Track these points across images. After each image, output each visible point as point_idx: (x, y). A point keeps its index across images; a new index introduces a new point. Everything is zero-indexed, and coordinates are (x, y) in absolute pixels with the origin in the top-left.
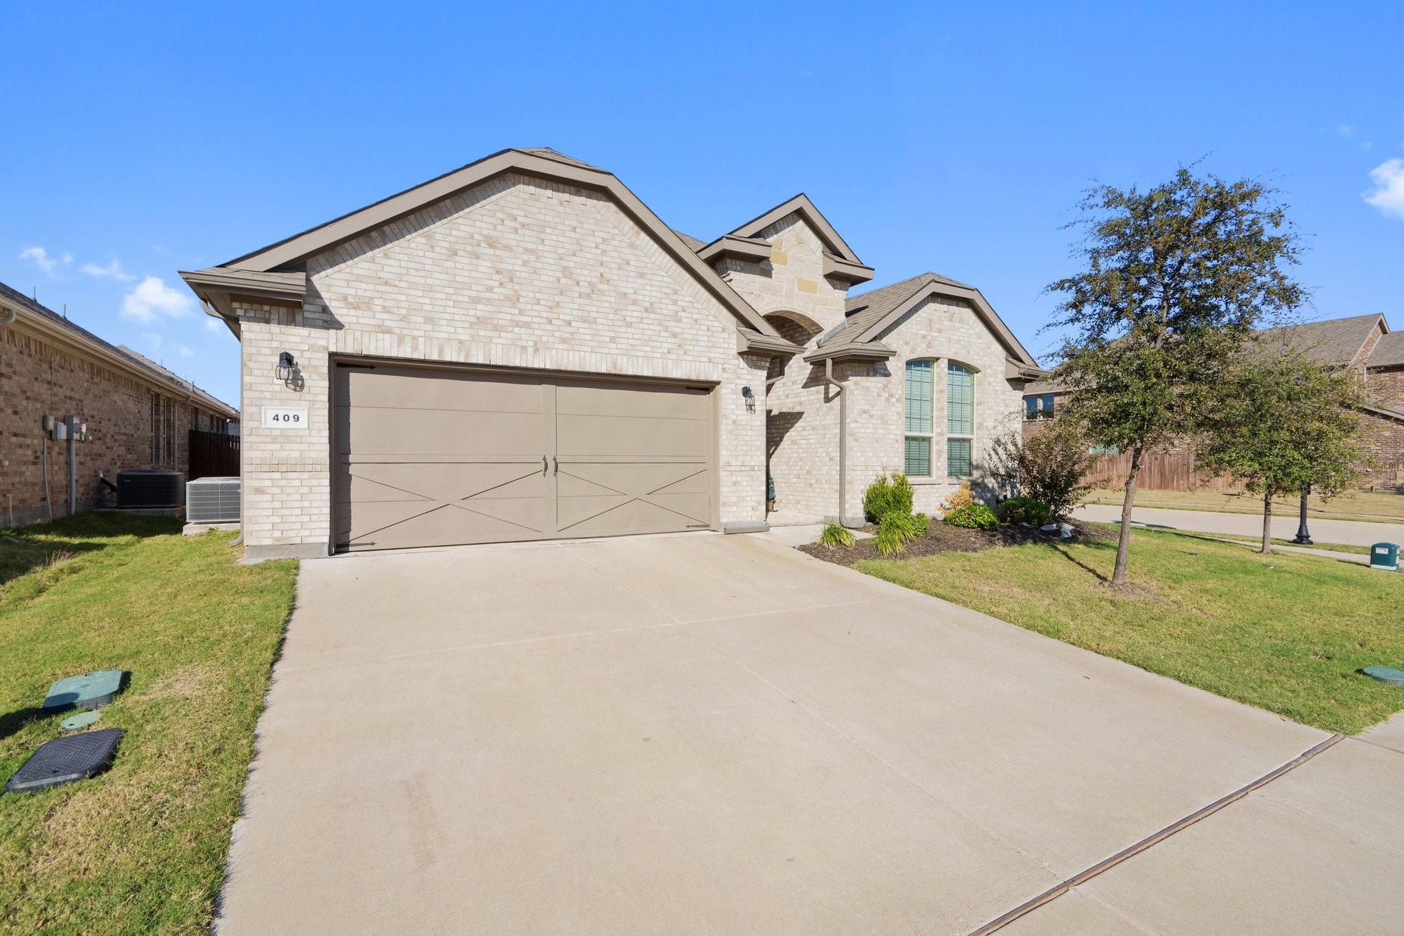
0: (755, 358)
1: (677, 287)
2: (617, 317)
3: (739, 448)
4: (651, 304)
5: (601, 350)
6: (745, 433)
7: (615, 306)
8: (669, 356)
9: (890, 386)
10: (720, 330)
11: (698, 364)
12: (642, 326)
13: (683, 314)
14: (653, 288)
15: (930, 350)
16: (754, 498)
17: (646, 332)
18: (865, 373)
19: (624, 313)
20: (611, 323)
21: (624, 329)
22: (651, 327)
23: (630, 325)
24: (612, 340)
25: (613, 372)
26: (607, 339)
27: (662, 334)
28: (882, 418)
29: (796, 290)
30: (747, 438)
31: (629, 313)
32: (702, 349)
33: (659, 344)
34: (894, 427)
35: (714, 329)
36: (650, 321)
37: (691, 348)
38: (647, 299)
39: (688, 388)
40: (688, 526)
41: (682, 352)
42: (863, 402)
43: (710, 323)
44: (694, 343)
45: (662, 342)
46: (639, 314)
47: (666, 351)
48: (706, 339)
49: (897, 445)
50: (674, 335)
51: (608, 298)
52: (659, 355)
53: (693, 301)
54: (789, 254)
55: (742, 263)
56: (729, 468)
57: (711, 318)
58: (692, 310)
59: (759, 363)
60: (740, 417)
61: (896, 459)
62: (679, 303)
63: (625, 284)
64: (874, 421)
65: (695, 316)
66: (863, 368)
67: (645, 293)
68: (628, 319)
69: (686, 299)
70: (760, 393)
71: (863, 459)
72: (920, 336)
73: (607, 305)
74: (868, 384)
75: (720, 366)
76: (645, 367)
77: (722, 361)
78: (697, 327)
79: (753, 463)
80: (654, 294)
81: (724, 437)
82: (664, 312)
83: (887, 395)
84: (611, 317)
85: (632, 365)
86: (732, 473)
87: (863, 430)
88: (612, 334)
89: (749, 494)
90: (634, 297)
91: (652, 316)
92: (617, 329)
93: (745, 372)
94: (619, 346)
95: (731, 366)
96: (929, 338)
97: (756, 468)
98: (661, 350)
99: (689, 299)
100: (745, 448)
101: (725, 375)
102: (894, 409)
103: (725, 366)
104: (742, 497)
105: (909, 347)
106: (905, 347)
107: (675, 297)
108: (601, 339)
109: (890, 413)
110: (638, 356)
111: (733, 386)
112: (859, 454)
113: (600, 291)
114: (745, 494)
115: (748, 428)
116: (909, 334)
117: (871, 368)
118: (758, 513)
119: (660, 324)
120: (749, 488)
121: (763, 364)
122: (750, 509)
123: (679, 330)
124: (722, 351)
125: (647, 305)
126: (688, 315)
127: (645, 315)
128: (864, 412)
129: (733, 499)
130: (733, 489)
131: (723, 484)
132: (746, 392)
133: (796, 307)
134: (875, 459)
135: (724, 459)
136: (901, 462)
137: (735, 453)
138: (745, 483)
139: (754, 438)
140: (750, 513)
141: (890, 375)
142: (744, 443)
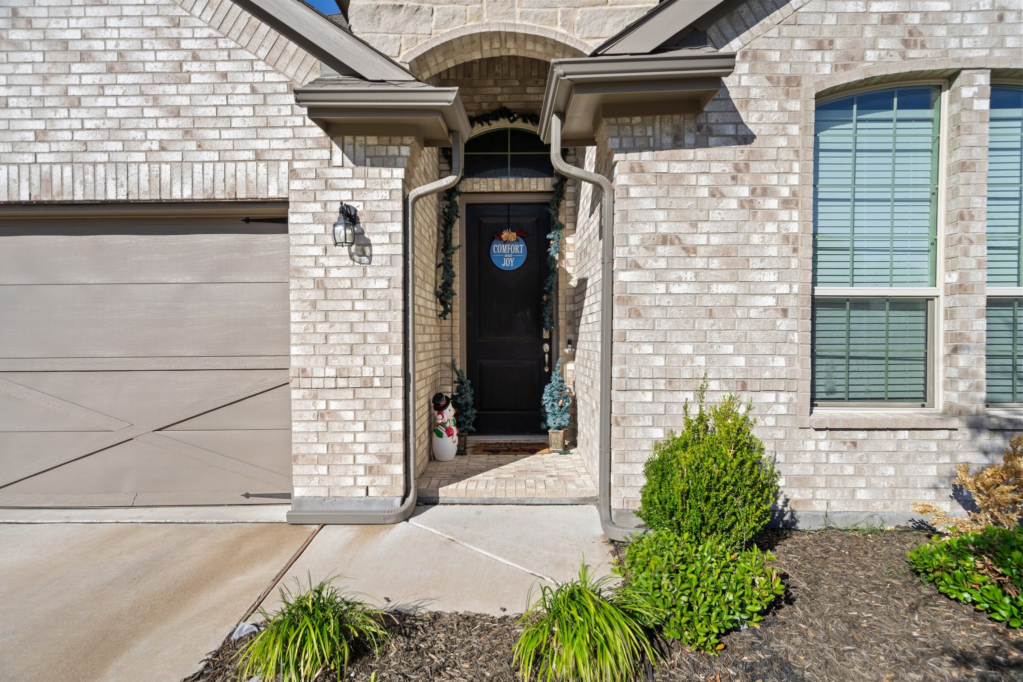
0: (372, 140)
1: (179, 11)
2: (48, 91)
3: (333, 339)
4: (120, 54)
5: (18, 159)
6: (348, 305)
7: (44, 69)
8: (166, 156)
9: (755, 167)
11: (231, 167)
12: (101, 102)
13: (194, 66)
14: (124, 22)
15: (913, 53)
16: (372, 448)
17: (111, 113)
18: (668, 140)
19: (64, 80)
20: (34, 103)
21: (63, 113)
22: (122, 101)
23: (77, 103)
24: (40, 136)
25: (45, 198)
26: (31, 136)
27: (148, 112)
28: (725, 253)
30: (355, 317)
31: (74, 80)
32: (240, 134)
33: (140, 135)
34: (771, 276)
35: (268, 89)
36: (118, 91)
37: (215, 134)
38: (111, 45)
39: (247, 220)
40: (247, 496)
41: (193, 145)
42: (661, 215)
43: (258, 77)
44: (221, 123)
45: (146, 130)
46: (96, 79)
47: (155, 146)
48: (248, 111)
49: (783, 324)
50: (176, 112)
51: (28, 56)
52: (141, 157)
53: (216, 34)
56: (306, 383)
57: (260, 66)
58: (215, 55)
59: (382, 151)
60: (334, 273)
61: (781, 362)
62: (184, 44)
63: (63, 23)
64: (700, 263)
65: (222, 67)
66: (663, 126)
67: (107, 34)
68: (72, 91)
69: (198, 33)
70: (388, 216)
71: (660, 361)
72: (875, 19)
73: (28, 69)
74: (678, 168)
75: (284, 167)
76: (111, 185)
77: (288, 155)
78: (228, 89)
79: (367, 372)
80: (125, 33)
81: (294, 317)
82: (149, 67)
83: (745, 192)
84: (37, 91)
85: (84, 182)
86: (315, 394)
87: (662, 288)
88: (40, 125)
89: (360, 437)
90: (84, 45)
91: (122, 79)
92: (50, 114)
93: (347, 173)
94: (54, 147)
95: (309, 164)
96: (915, 19)
97: (377, 382)
98: (145, 146)
99: (206, 32)
100: (348, 339)
101: (296, 185)
102: (771, 227)
103: (297, 165)
104: (343, 445)
105: (829, 56)
106: (817, 56)
107: (174, 33)
108: (17, 137)
109: (756, 239)
110: (95, 164)
111: (317, 207)
112: (648, 349)
113: (13, 43)
114: (349, 438)
115: (357, 294)
116: (831, 20)
117: (690, 124)
118: (385, 481)
119: (142, 94)
120: (360, 426)
121: (393, 150)
122: (361, 470)
123: (185, 101)
124: (288, 133)
125: (112, 57)
126: (205, 67)
127: (107, 79)
128: (665, 240)
129: (322, 449)
130: (320, 426)
131: (295, 416)
132: (349, 216)
133: (518, 22)
134: (701, 361)
135: (295, 363)
136: (797, 366)
137: (324, 350)
138: (350, 415)
139: (371, 316)
140: (363, 481)
141: (747, 138)
142: (345, 328)
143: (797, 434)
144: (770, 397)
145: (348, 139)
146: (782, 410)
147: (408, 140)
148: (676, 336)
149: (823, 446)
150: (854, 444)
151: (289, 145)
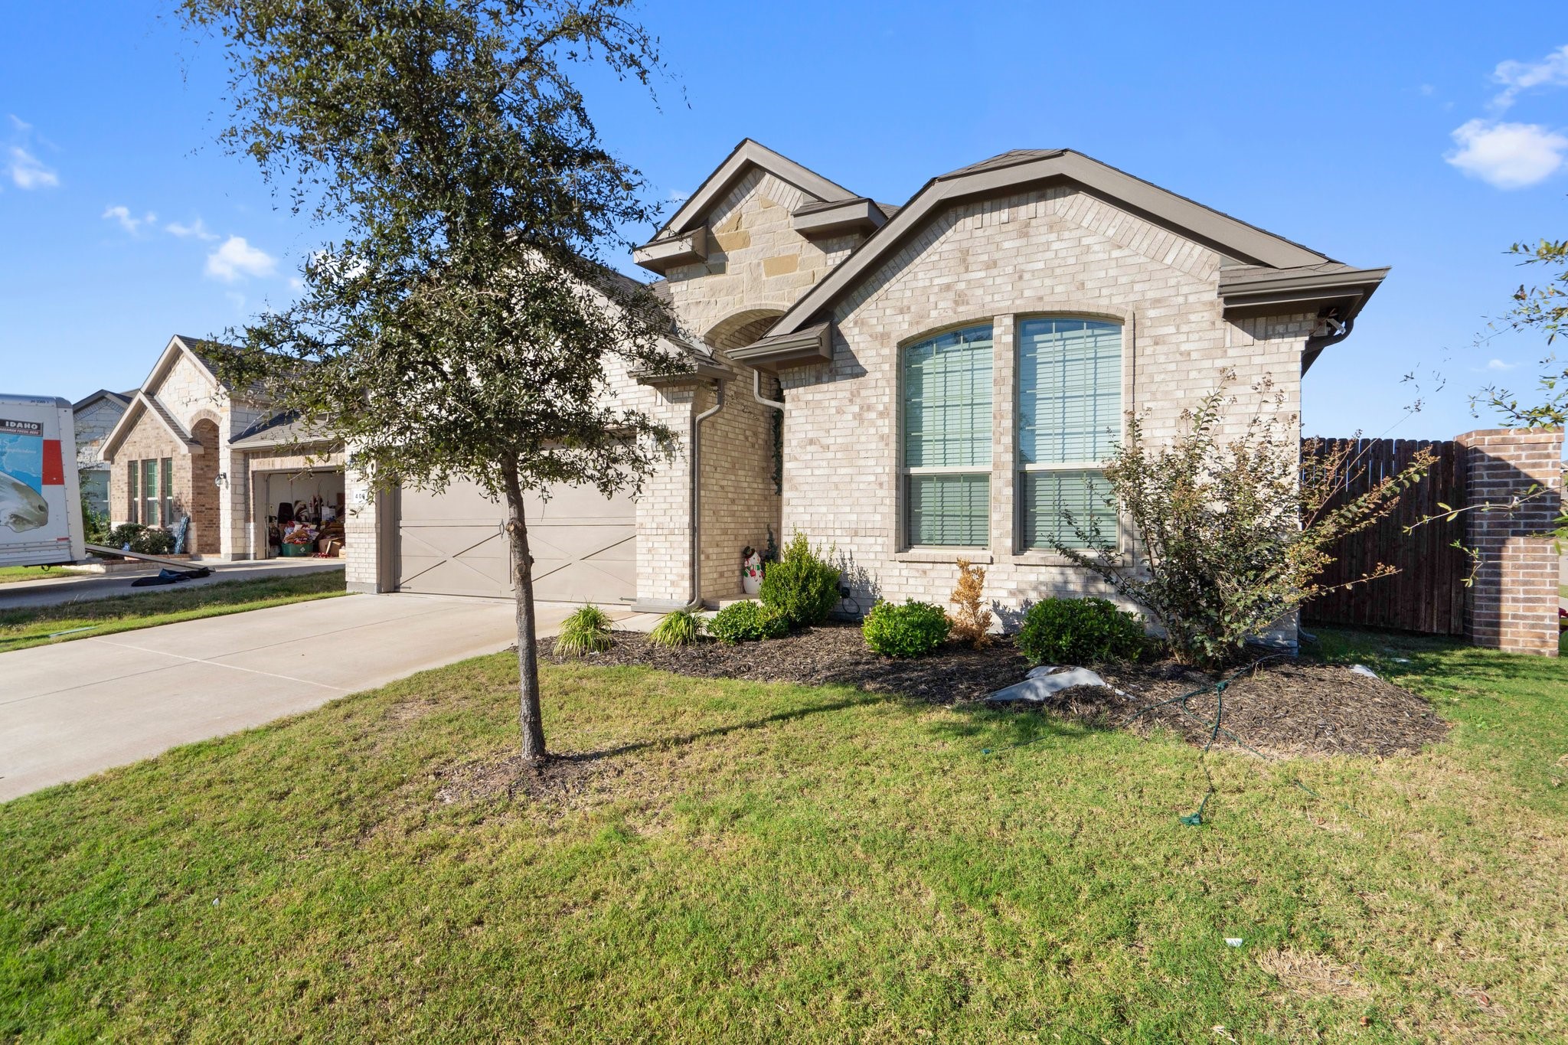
0: (676, 389)
9: (863, 393)
15: (960, 309)
16: (675, 571)
18: (813, 380)
28: (846, 448)
29: (764, 278)
30: (667, 493)
32: (615, 391)
34: (872, 462)
37: (604, 392)
42: (809, 427)
48: (619, 378)
49: (880, 493)
54: (752, 231)
55: (685, 269)
56: (643, 531)
59: (680, 395)
60: (657, 468)
61: (878, 517)
64: (830, 455)
66: (810, 371)
70: (684, 433)
71: (807, 517)
72: (936, 289)
74: (818, 397)
75: (634, 408)
77: (637, 401)
78: (610, 366)
79: (672, 525)
81: (640, 493)
83: (856, 409)
86: (647, 537)
87: (809, 472)
89: (669, 564)
93: (663, 409)
96: (962, 286)
97: (677, 531)
102: (872, 431)
103: (640, 407)
104: (660, 568)
105: (907, 317)
106: (900, 318)
109: (863, 439)
112: (801, 509)
114: (663, 564)
115: (667, 480)
116: (908, 293)
117: (827, 370)
118: (680, 590)
120: (668, 558)
121: (686, 394)
122: (669, 584)
124: (636, 389)
128: (811, 442)
129: (650, 570)
130: (650, 557)
131: (638, 551)
132: (664, 434)
133: (763, 302)
134: (831, 517)
135: (639, 520)
136: (888, 521)
137: (652, 513)
138: (663, 551)
139: (675, 493)
140: (670, 590)
141: (864, 373)
142: (662, 500)
143: (888, 564)
144: (872, 540)
145: (665, 389)
146: (879, 548)
147: (693, 387)
148: (817, 502)
149: (905, 573)
150: (925, 572)
151: (637, 395)
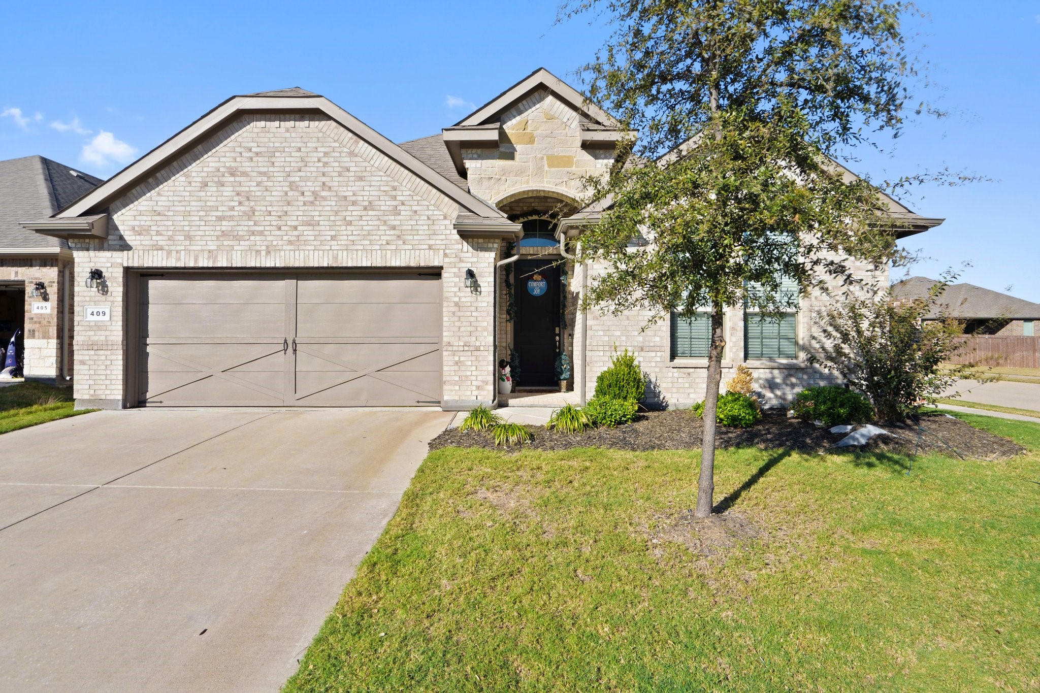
0: (481, 241)
1: (396, 184)
2: (338, 218)
3: (462, 329)
4: (370, 202)
5: (323, 248)
6: (469, 314)
7: (336, 208)
8: (388, 247)
10: (442, 217)
11: (418, 252)
12: (361, 223)
13: (402, 208)
14: (372, 188)
16: (479, 378)
17: (365, 228)
19: (344, 213)
20: (331, 223)
21: (344, 228)
22: (370, 223)
23: (350, 223)
24: (333, 238)
25: (334, 265)
26: (329, 238)
27: (381, 228)
29: (546, 168)
30: (472, 319)
31: (349, 213)
32: (422, 238)
33: (377, 238)
35: (435, 218)
36: (368, 218)
37: (411, 237)
38: (366, 198)
39: (420, 274)
40: (418, 402)
41: (401, 242)
43: (430, 213)
44: (415, 233)
45: (380, 236)
46: (359, 213)
47: (384, 243)
48: (426, 227)
50: (394, 228)
51: (329, 203)
52: (378, 247)
53: (412, 194)
54: (535, 133)
55: (479, 151)
56: (450, 348)
57: (432, 208)
58: (412, 203)
59: (485, 245)
60: (463, 299)
62: (398, 198)
63: (345, 189)
65: (414, 208)
67: (364, 193)
68: (348, 218)
69: (404, 193)
70: (487, 274)
71: (606, 338)
73: (328, 208)
75: (441, 252)
76: (364, 259)
77: (443, 247)
78: (417, 217)
79: (478, 344)
80: (372, 193)
81: (445, 319)
82: (382, 208)
84: (332, 218)
85: (352, 259)
86: (454, 353)
88: (333, 233)
89: (474, 373)
90: (354, 198)
91: (370, 213)
92: (338, 228)
93: (469, 255)
94: (339, 243)
95: (453, 251)
97: (482, 348)
98: (380, 242)
99: (408, 193)
100: (469, 329)
101: (447, 260)
103: (447, 251)
104: (466, 376)
107: (394, 193)
108: (323, 238)
110: (357, 250)
111: (456, 270)
113: (322, 197)
114: (469, 373)
115: (473, 309)
118: (485, 393)
119: (379, 219)
120: (474, 368)
121: (490, 245)
122: (474, 388)
123: (398, 223)
124: (444, 237)
125: (366, 203)
126: (407, 208)
127: (364, 213)
129: (457, 378)
130: (456, 368)
131: (445, 363)
132: (471, 274)
133: (545, 185)
134: (624, 338)
135: (445, 339)
136: (665, 341)
137: (458, 334)
138: (470, 363)
139: (479, 319)
140: (475, 393)
142: (468, 324)
143: (665, 370)
144: (653, 354)
145: (470, 240)
146: (659, 359)
147: (497, 241)
149: (676, 375)
150: (689, 374)
151: (444, 242)
